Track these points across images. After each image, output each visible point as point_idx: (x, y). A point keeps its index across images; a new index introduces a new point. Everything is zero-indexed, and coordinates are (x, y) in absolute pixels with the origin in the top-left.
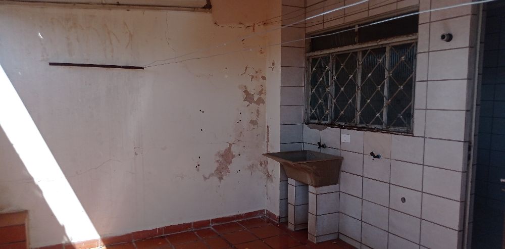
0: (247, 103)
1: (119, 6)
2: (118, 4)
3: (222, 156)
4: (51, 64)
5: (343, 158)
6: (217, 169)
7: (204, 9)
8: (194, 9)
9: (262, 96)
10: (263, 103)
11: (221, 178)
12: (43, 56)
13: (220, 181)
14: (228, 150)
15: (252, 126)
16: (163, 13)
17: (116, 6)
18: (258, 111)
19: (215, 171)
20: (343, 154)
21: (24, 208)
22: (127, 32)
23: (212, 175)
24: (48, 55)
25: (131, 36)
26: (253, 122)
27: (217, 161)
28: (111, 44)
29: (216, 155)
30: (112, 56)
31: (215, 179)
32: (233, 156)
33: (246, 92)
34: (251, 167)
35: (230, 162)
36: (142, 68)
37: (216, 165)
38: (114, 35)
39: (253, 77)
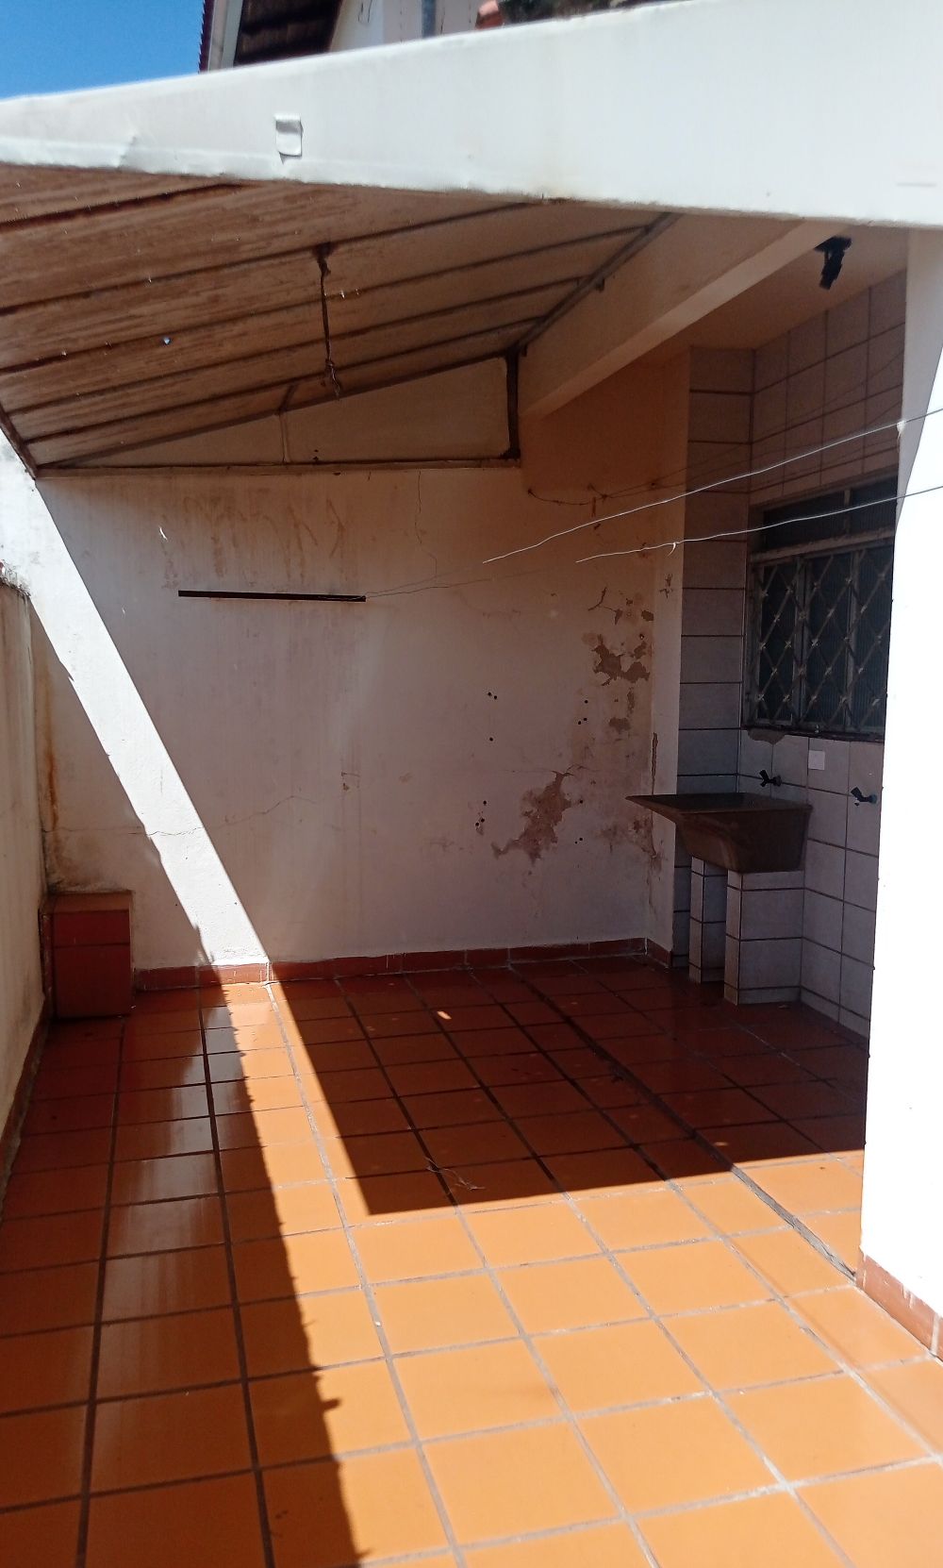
0: (603, 677)
1: (317, 466)
2: (317, 462)
3: (539, 802)
4: (182, 594)
5: (810, 808)
6: (526, 833)
7: (503, 461)
8: (479, 461)
9: (643, 660)
10: (646, 676)
11: (534, 855)
12: (167, 577)
13: (533, 861)
14: (555, 787)
15: (615, 735)
16: (411, 475)
17: (311, 466)
18: (631, 697)
19: (521, 837)
20: (813, 798)
21: (126, 885)
22: (333, 522)
23: (513, 844)
24: (176, 576)
25: (341, 528)
26: (619, 724)
27: (527, 814)
28: (301, 548)
29: (524, 799)
30: (302, 576)
31: (521, 856)
32: (567, 804)
33: (601, 650)
34: (612, 834)
35: (557, 819)
36: (363, 599)
37: (523, 824)
38: (307, 528)
39: (619, 614)
